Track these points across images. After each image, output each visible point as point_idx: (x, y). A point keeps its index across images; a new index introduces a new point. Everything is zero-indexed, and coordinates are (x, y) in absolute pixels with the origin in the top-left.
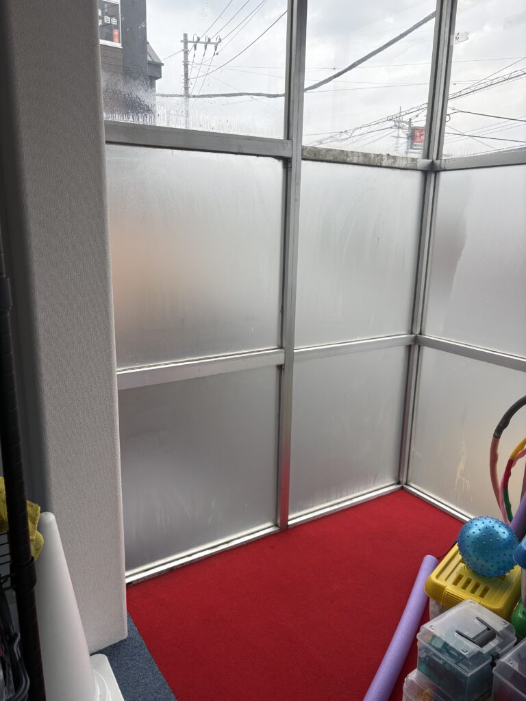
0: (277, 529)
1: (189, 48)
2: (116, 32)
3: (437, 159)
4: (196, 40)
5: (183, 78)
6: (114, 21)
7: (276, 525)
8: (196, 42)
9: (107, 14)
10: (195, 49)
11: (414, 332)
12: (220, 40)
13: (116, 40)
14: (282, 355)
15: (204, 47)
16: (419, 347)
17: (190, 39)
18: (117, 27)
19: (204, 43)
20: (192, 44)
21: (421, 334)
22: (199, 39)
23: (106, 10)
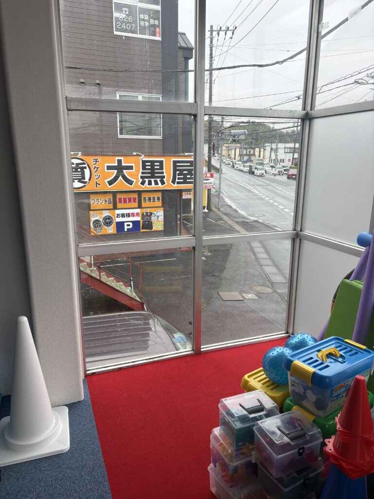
0: (193, 352)
1: (214, 35)
2: (158, 30)
3: (311, 110)
4: (219, 29)
5: (209, 56)
6: (156, 22)
7: (193, 350)
8: (219, 31)
9: (152, 18)
10: (218, 35)
11: (296, 229)
12: (236, 28)
13: (158, 35)
14: (194, 241)
15: (225, 34)
16: (300, 240)
17: (214, 28)
18: (158, 26)
19: (224, 30)
20: (216, 32)
21: (301, 231)
22: (221, 28)
23: (152, 15)
